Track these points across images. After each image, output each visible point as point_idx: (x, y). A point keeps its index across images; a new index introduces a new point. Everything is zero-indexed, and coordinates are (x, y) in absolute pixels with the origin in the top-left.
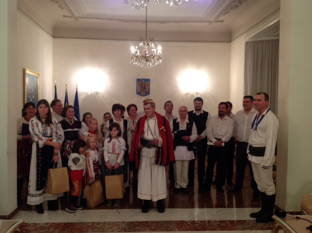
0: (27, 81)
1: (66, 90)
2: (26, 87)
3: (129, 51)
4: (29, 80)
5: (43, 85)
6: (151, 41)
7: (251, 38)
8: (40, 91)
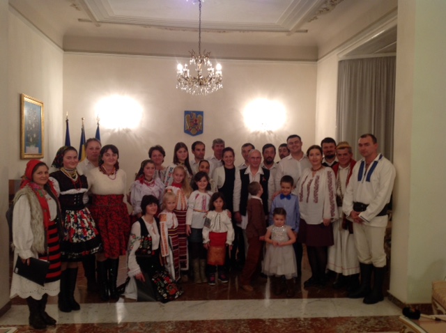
0: (25, 112)
1: (83, 126)
2: (24, 121)
3: (175, 71)
4: (28, 111)
5: (48, 119)
6: (207, 56)
7: (347, 55)
8: (44, 128)
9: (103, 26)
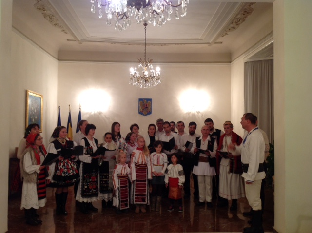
0: (29, 101)
1: (70, 110)
2: (28, 108)
3: (129, 72)
4: (31, 101)
5: (46, 106)
6: (150, 62)
7: (250, 58)
8: (43, 112)
9: (84, 44)
